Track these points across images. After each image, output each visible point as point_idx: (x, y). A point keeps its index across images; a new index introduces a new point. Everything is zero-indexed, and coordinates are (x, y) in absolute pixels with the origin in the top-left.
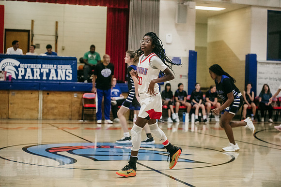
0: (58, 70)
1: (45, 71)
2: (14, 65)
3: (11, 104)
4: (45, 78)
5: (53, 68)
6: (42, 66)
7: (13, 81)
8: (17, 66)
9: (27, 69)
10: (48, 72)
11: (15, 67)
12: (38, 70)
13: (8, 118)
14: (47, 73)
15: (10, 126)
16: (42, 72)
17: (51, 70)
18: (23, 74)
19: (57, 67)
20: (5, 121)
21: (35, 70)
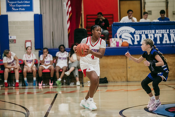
0: (171, 34)
1: (158, 36)
2: (130, 32)
3: (129, 68)
4: (158, 42)
5: (166, 32)
6: (155, 32)
7: (130, 47)
8: (133, 32)
9: (142, 35)
10: (161, 36)
11: (131, 33)
12: (152, 36)
13: (127, 81)
14: (160, 38)
15: (129, 88)
16: (155, 36)
17: (164, 34)
18: (139, 39)
19: (169, 31)
20: (125, 84)
21: (149, 35)
